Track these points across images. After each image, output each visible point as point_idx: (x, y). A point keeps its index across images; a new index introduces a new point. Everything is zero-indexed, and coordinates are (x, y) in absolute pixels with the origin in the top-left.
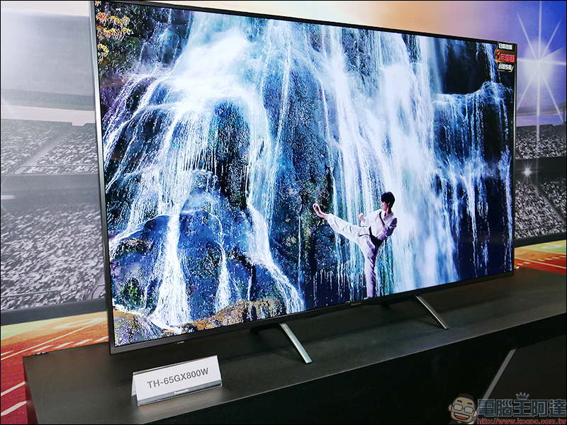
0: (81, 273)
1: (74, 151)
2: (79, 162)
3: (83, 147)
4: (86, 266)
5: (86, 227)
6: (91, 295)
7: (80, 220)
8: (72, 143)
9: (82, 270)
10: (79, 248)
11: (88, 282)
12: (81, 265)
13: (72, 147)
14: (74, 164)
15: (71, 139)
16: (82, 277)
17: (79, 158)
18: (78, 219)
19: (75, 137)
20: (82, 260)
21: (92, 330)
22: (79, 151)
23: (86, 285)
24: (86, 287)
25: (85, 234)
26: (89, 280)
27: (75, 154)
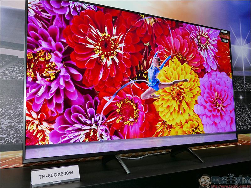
0: (16, 129)
1: (18, 69)
2: (20, 75)
3: (22, 68)
4: (19, 126)
5: (21, 106)
6: (21, 141)
7: (18, 103)
8: (17, 66)
9: (17, 128)
10: (16, 117)
11: (20, 134)
12: (17, 125)
13: (17, 67)
14: (17, 75)
15: (17, 63)
16: (17, 131)
17: (20, 73)
18: (17, 102)
19: (19, 63)
20: (18, 123)
21: (20, 159)
22: (20, 69)
23: (18, 135)
24: (19, 137)
25: (20, 110)
26: (20, 133)
27: (18, 71)
